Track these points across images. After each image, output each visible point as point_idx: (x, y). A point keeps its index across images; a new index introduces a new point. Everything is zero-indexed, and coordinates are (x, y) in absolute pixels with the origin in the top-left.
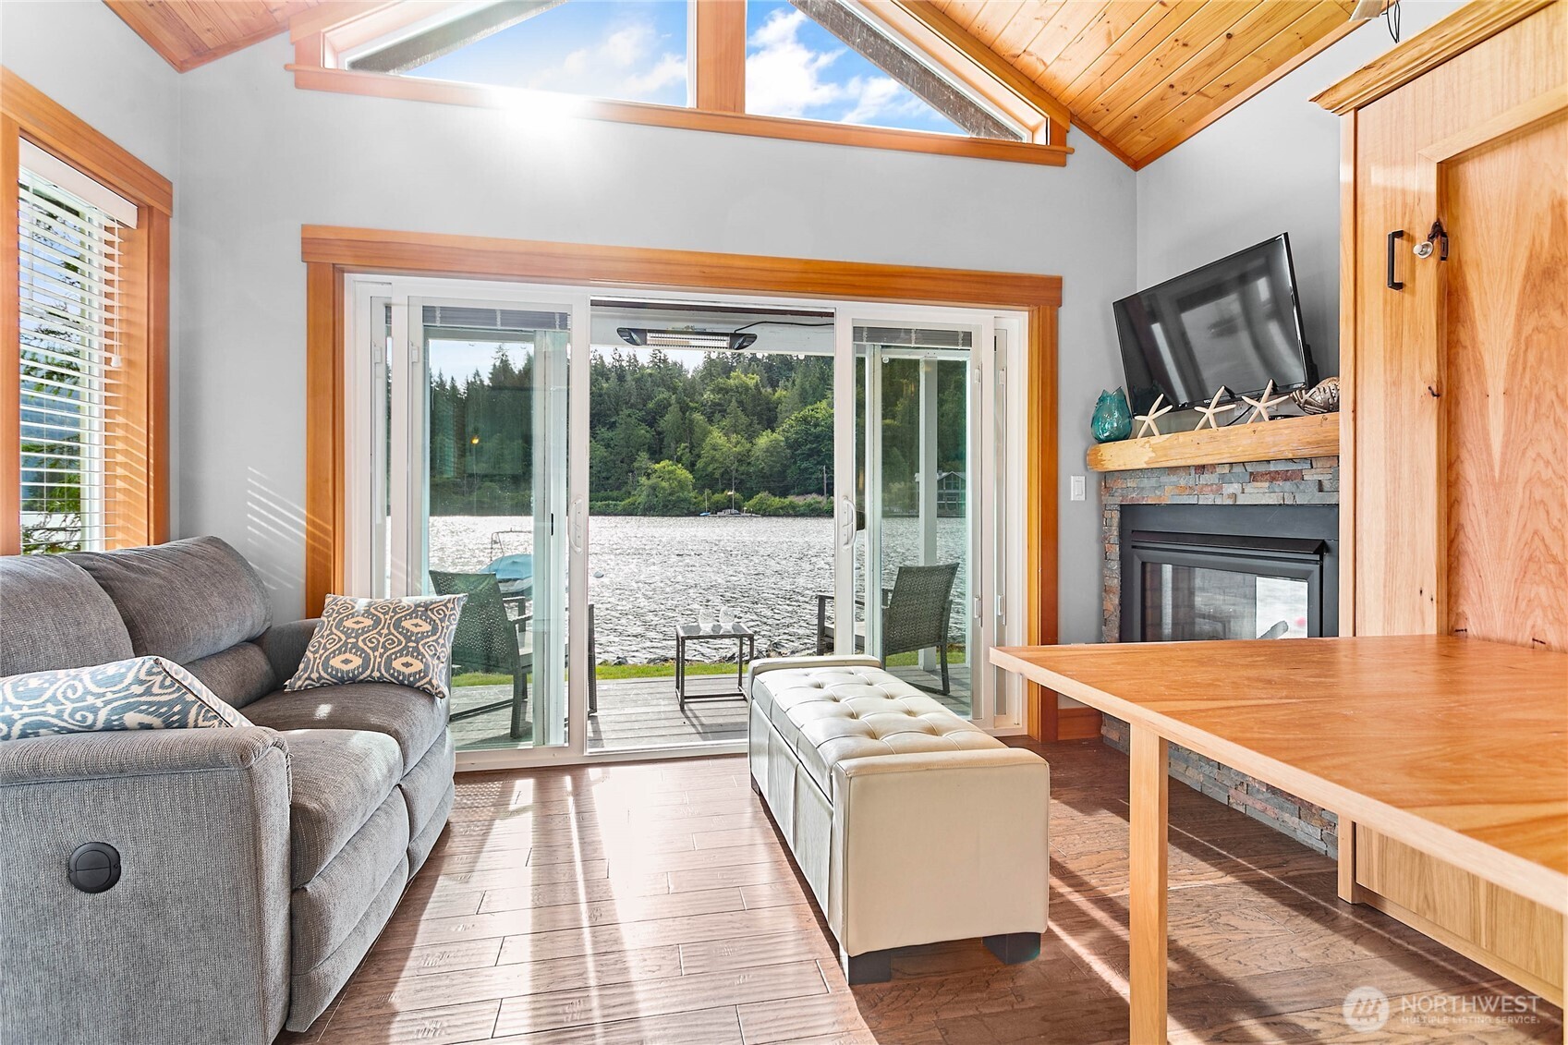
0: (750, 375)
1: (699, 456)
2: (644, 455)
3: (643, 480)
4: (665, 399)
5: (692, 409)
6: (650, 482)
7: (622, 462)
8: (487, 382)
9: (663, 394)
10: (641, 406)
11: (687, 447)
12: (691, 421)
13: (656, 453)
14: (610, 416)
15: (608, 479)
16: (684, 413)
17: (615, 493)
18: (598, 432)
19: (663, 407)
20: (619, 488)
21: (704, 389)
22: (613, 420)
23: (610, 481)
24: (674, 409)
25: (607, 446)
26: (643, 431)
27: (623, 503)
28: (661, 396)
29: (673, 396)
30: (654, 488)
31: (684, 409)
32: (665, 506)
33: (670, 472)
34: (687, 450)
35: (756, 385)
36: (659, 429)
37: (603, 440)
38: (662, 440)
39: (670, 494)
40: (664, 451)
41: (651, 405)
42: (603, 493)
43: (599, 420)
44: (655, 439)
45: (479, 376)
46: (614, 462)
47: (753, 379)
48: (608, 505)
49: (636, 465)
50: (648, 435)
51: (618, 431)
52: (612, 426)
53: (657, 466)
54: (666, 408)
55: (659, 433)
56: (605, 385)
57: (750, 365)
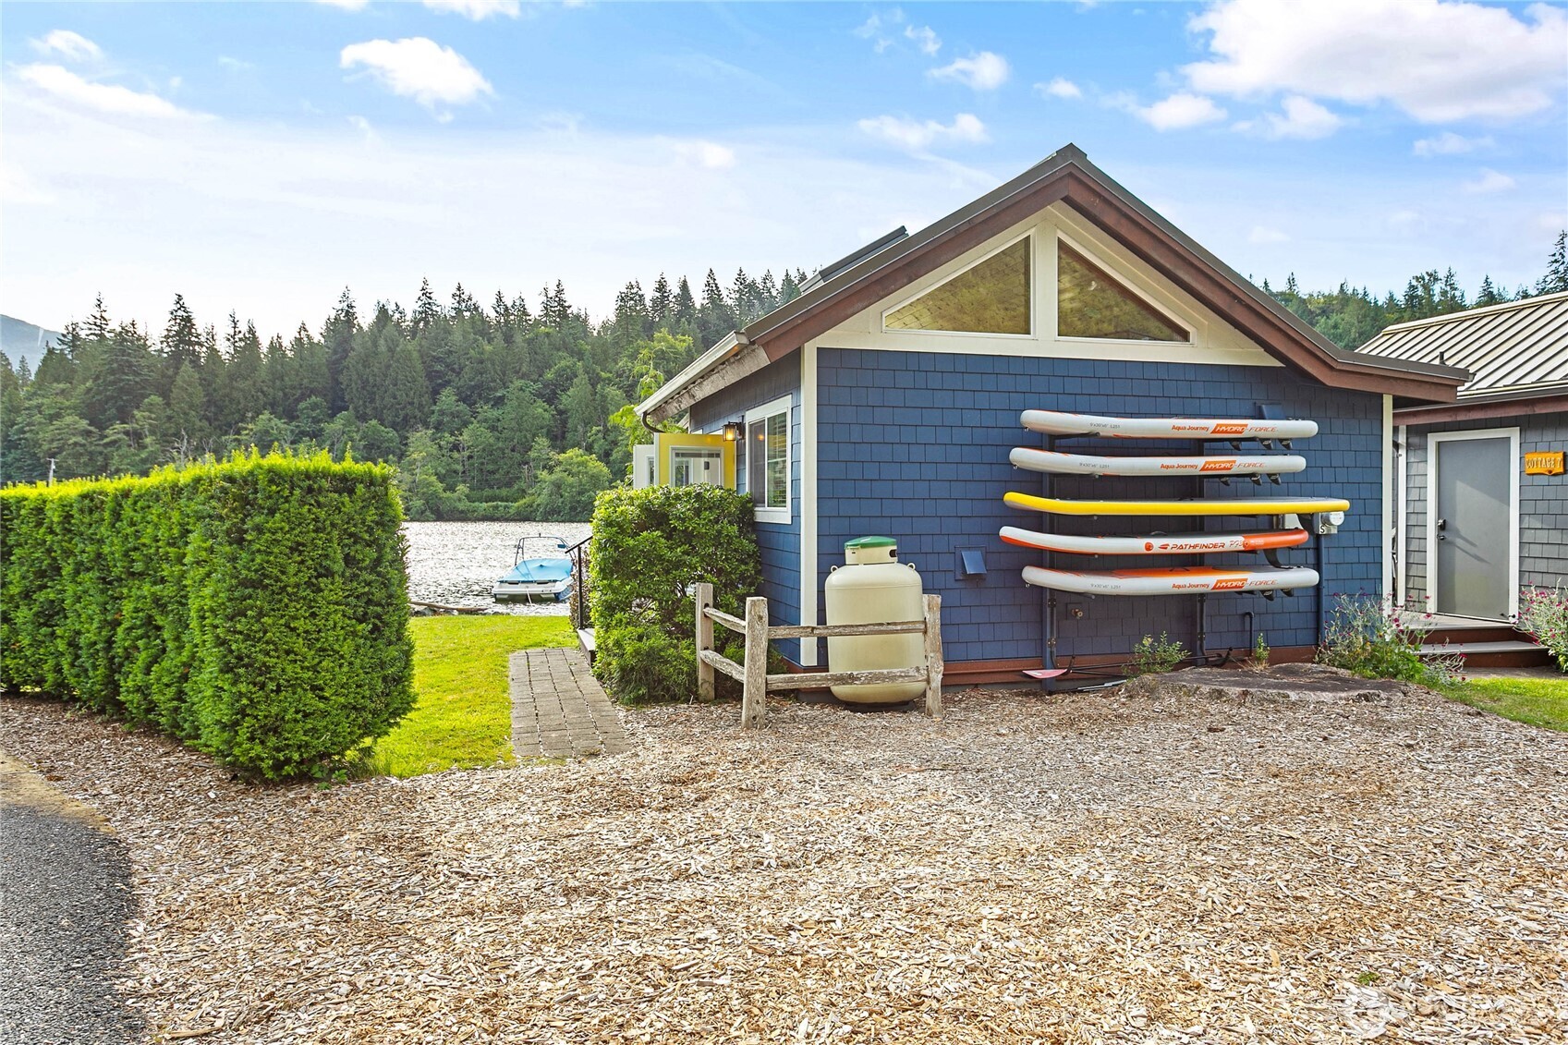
0: (679, 337)
1: (615, 443)
2: (543, 442)
3: (544, 475)
4: (569, 367)
5: (604, 380)
6: (554, 477)
7: (513, 450)
8: (317, 338)
9: (565, 362)
10: (535, 377)
11: (599, 431)
12: (604, 397)
13: (559, 439)
14: (495, 390)
15: (493, 472)
16: (594, 386)
17: (504, 492)
18: (480, 410)
19: (566, 379)
20: (509, 484)
21: (618, 354)
22: (499, 394)
23: (497, 476)
24: (581, 380)
25: (493, 429)
26: (540, 410)
27: (516, 504)
28: (563, 363)
29: (580, 364)
30: (558, 486)
31: (594, 381)
32: (573, 509)
33: (579, 464)
34: (600, 435)
35: (689, 350)
36: (561, 407)
37: (486, 421)
38: (564, 423)
39: (581, 493)
40: (569, 436)
41: (549, 375)
42: (487, 492)
43: (480, 396)
44: (555, 420)
45: (305, 330)
46: (502, 450)
47: (684, 341)
48: (496, 507)
49: (533, 454)
50: (547, 415)
51: (508, 408)
52: (499, 402)
53: (562, 457)
54: (570, 379)
55: (561, 413)
56: (488, 348)
57: (678, 321)
